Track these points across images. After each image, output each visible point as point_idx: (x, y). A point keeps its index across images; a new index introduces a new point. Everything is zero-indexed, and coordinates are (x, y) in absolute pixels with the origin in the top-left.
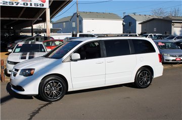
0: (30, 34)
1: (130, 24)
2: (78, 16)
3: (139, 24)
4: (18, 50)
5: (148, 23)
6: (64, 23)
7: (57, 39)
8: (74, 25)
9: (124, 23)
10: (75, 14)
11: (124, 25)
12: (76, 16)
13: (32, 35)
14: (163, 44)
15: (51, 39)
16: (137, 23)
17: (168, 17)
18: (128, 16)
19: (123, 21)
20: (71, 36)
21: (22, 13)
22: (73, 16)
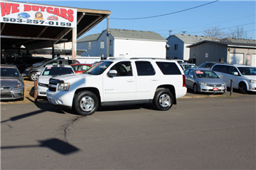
0: (50, 56)
1: (176, 47)
2: (108, 35)
3: (187, 47)
4: (47, 73)
5: (198, 46)
6: (90, 43)
7: (84, 63)
8: (102, 45)
9: (168, 46)
10: (103, 31)
11: (167, 49)
12: (105, 33)
13: (53, 57)
14: (202, 73)
15: (77, 63)
16: (185, 45)
17: (225, 39)
18: (174, 36)
19: (167, 43)
20: (99, 60)
21: (43, 31)
22: (101, 34)
